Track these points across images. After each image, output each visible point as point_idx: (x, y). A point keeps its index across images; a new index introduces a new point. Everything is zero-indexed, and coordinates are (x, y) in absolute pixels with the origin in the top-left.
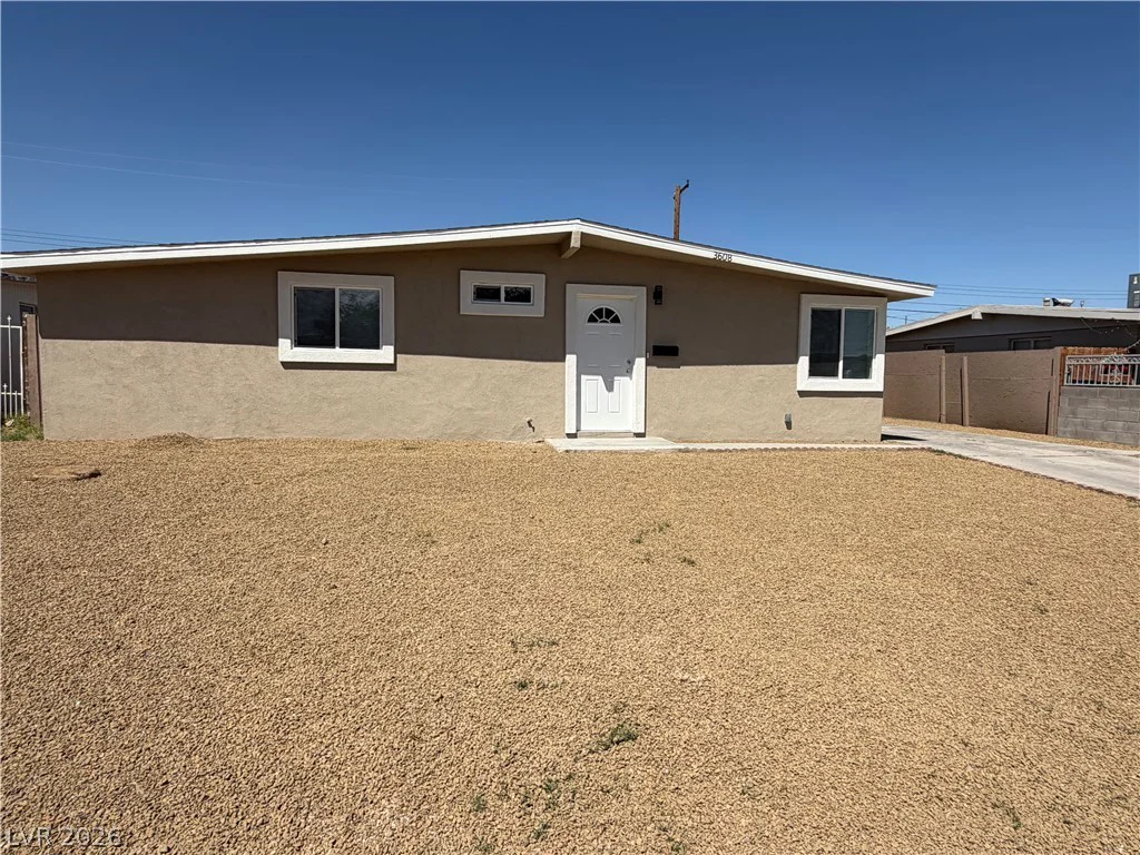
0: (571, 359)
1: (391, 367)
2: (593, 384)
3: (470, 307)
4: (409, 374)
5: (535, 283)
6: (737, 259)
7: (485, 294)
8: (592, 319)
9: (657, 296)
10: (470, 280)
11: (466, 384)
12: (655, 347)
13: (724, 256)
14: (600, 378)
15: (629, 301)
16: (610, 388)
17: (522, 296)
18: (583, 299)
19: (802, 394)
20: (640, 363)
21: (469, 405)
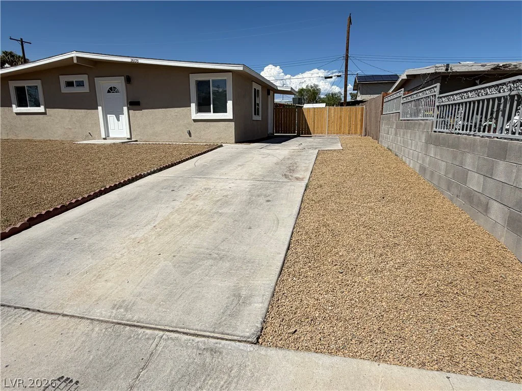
0: (100, 108)
1: (44, 114)
2: (111, 118)
3: (65, 90)
4: (50, 116)
5: (84, 78)
6: (141, 61)
7: (70, 84)
8: (109, 92)
9: (128, 80)
10: (64, 79)
11: (68, 119)
12: (130, 102)
13: (135, 60)
14: (114, 116)
15: (119, 82)
16: (118, 120)
17: (80, 84)
18: (103, 84)
19: (195, 121)
20: (125, 109)
21: (70, 127)
